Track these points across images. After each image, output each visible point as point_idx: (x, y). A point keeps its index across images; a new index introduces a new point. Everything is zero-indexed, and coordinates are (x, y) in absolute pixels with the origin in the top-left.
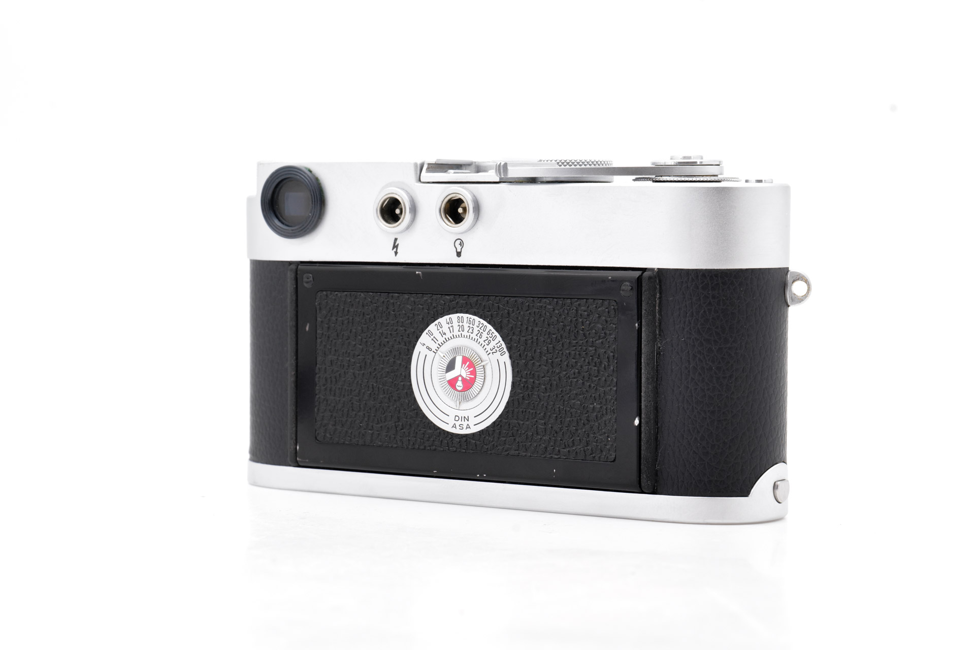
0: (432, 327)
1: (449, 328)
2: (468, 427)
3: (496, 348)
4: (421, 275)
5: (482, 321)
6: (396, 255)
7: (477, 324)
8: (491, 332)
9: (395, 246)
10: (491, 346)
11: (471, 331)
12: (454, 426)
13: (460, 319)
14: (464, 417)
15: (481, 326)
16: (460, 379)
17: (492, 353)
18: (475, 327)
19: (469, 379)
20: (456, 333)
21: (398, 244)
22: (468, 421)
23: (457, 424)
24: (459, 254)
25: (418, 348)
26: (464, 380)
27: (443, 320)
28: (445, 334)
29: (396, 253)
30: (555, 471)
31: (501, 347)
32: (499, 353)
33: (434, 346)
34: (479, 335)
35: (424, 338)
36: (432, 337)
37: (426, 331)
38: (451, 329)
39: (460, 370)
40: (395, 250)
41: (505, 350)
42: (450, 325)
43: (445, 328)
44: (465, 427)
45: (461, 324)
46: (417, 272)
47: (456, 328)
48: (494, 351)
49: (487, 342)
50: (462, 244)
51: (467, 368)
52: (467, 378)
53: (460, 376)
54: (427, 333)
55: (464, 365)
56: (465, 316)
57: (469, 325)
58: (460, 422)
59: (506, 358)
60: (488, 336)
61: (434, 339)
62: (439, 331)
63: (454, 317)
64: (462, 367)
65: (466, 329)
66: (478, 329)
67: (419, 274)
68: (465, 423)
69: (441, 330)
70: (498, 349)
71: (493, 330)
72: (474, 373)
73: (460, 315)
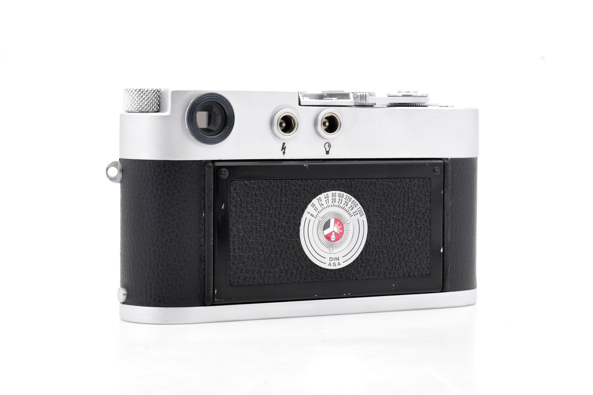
0: (315, 201)
1: (326, 200)
2: (339, 264)
3: (357, 212)
4: (307, 167)
5: (349, 195)
6: (284, 154)
7: (345, 197)
8: (354, 202)
9: (284, 148)
10: (354, 211)
11: (340, 202)
12: (330, 265)
13: (334, 195)
14: (336, 258)
15: (347, 198)
16: (333, 233)
17: (354, 215)
18: (343, 199)
19: (339, 233)
20: (330, 203)
21: (285, 147)
22: (339, 260)
23: (332, 262)
24: (327, 153)
25: (306, 215)
26: (336, 234)
27: (322, 196)
28: (323, 205)
29: (284, 153)
30: (394, 285)
31: (360, 211)
32: (359, 215)
33: (315, 213)
34: (345, 204)
35: (309, 208)
36: (315, 207)
37: (311, 204)
38: (327, 201)
39: (333, 228)
40: (283, 151)
41: (364, 212)
42: (327, 199)
43: (323, 202)
44: (337, 264)
45: (334, 198)
46: (304, 165)
47: (330, 200)
48: (356, 213)
49: (351, 208)
50: (330, 146)
51: (338, 226)
52: (338, 232)
53: (334, 231)
54: (311, 205)
55: (336, 224)
56: (337, 192)
57: (340, 198)
58: (333, 262)
59: (364, 218)
60: (352, 205)
61: (316, 209)
62: (319, 203)
63: (330, 193)
64: (334, 226)
65: (337, 200)
66: (346, 200)
67: (306, 166)
68: (337, 262)
69: (320, 203)
70: (358, 213)
71: (356, 201)
72: (342, 229)
73: (334, 192)
